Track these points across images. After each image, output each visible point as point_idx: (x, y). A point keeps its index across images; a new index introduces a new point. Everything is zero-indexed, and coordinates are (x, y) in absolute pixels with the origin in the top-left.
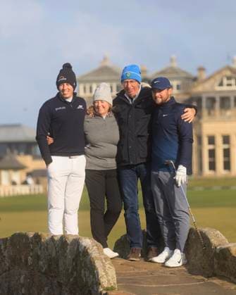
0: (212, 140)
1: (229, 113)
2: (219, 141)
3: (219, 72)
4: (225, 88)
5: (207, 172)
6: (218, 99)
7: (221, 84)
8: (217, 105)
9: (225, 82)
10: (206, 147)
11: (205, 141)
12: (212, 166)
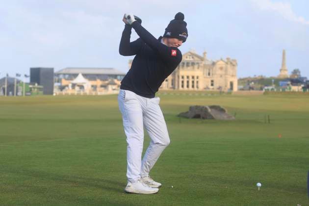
0: (183, 77)
1: (189, 68)
2: (185, 77)
3: (186, 54)
4: (188, 59)
5: (181, 88)
6: (186, 63)
7: (187, 58)
8: (185, 65)
9: (188, 57)
10: (181, 80)
11: (181, 77)
12: (183, 86)
